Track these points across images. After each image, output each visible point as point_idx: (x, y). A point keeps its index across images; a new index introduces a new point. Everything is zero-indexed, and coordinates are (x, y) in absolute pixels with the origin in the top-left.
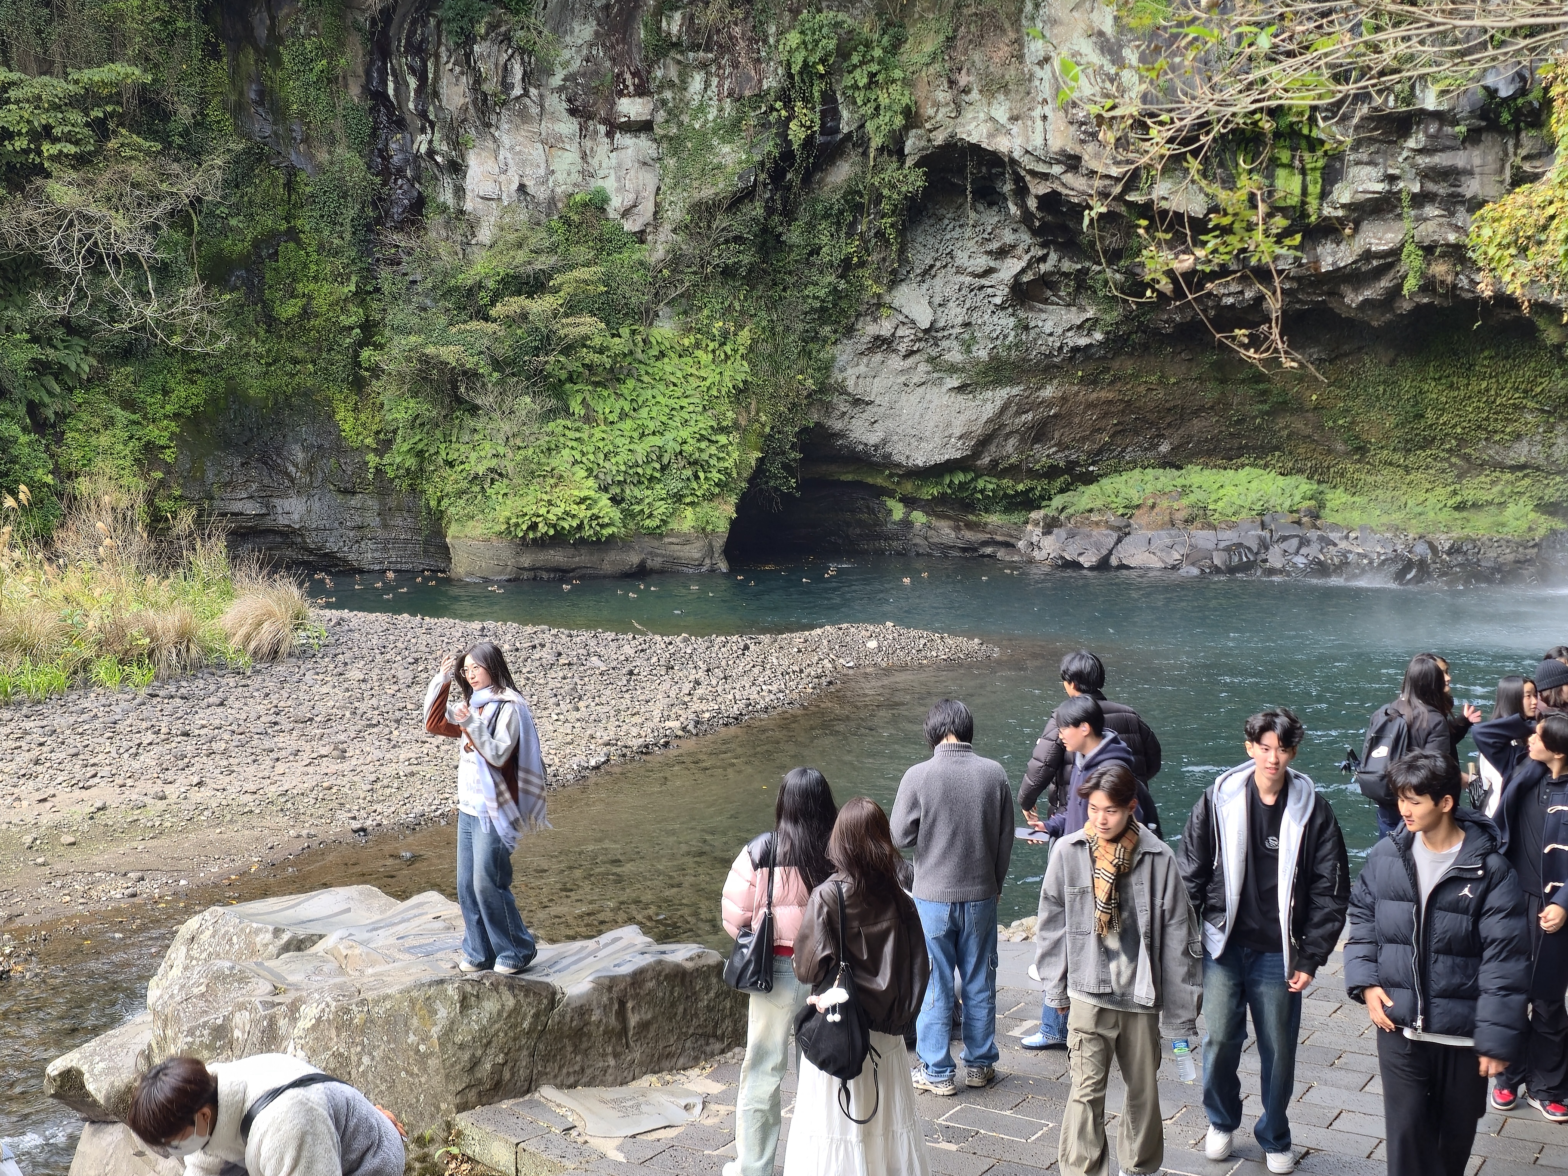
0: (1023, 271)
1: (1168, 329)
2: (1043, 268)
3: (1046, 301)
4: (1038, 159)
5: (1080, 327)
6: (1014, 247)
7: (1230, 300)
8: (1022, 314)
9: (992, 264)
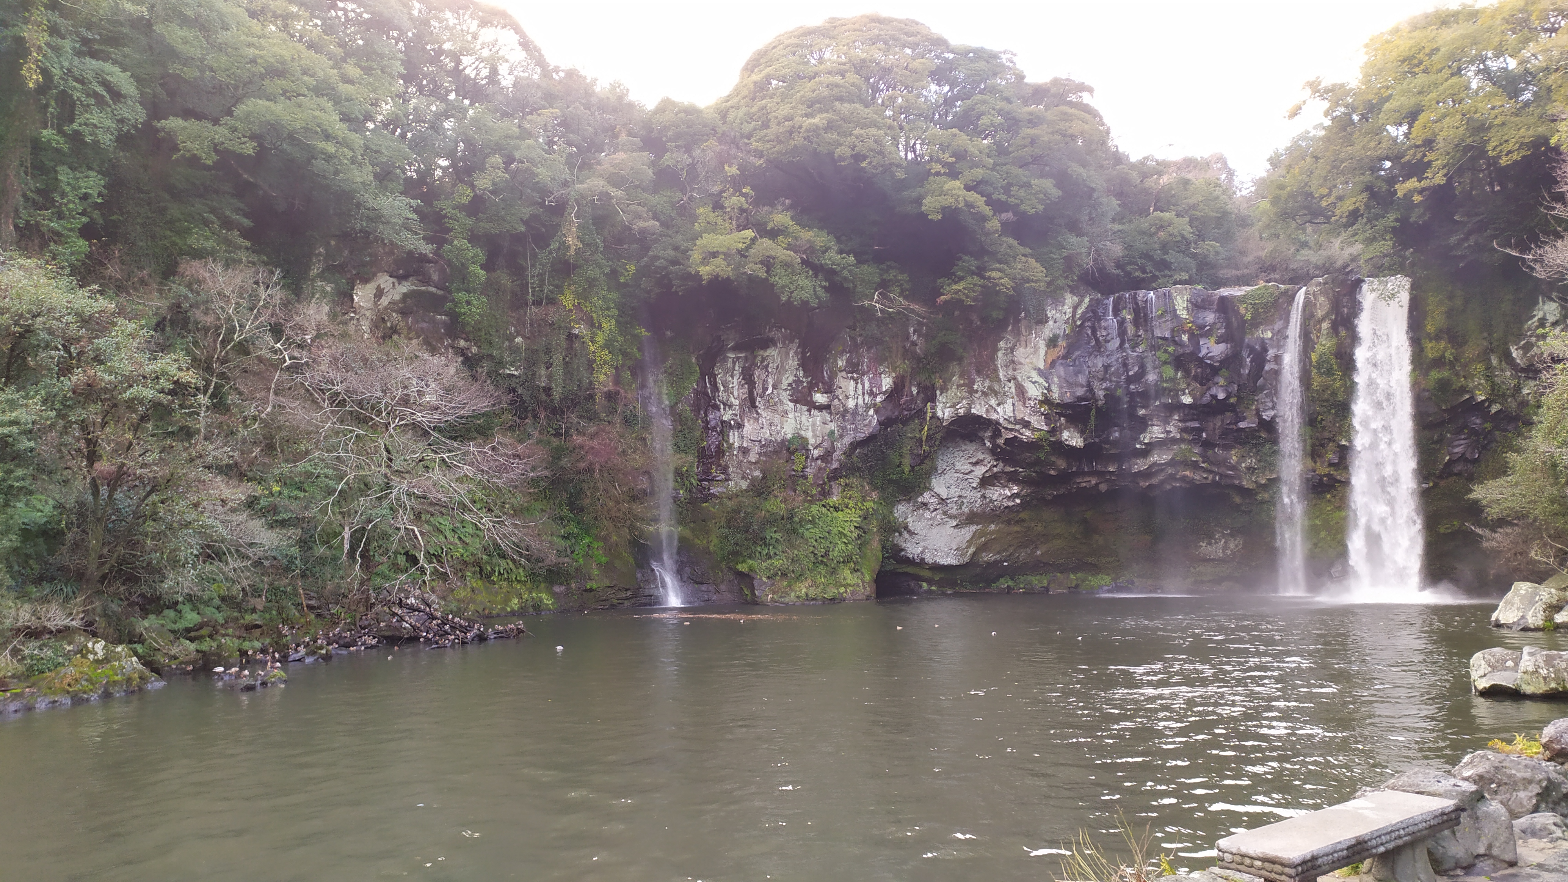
0: (987, 471)
1: (1049, 498)
2: (995, 470)
3: (994, 485)
4: (1010, 422)
5: (1009, 497)
6: (982, 461)
7: (1084, 485)
8: (983, 491)
9: (972, 468)
